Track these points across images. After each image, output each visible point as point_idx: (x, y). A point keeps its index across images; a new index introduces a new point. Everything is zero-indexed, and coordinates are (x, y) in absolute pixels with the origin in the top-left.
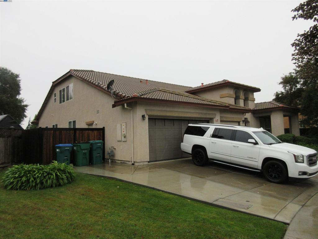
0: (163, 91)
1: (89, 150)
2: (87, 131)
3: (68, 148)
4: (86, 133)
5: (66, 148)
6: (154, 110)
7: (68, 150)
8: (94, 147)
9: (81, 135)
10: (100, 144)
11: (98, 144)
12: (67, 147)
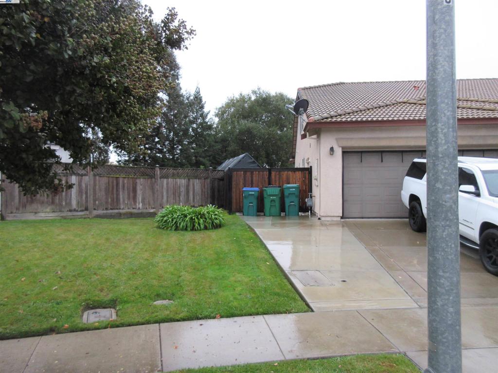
0: (420, 104)
1: (280, 196)
2: (286, 172)
3: (253, 193)
4: (285, 175)
5: (250, 193)
6: (352, 139)
7: (253, 195)
8: (286, 193)
9: (278, 176)
10: (294, 189)
11: (291, 190)
12: (251, 191)
